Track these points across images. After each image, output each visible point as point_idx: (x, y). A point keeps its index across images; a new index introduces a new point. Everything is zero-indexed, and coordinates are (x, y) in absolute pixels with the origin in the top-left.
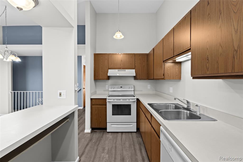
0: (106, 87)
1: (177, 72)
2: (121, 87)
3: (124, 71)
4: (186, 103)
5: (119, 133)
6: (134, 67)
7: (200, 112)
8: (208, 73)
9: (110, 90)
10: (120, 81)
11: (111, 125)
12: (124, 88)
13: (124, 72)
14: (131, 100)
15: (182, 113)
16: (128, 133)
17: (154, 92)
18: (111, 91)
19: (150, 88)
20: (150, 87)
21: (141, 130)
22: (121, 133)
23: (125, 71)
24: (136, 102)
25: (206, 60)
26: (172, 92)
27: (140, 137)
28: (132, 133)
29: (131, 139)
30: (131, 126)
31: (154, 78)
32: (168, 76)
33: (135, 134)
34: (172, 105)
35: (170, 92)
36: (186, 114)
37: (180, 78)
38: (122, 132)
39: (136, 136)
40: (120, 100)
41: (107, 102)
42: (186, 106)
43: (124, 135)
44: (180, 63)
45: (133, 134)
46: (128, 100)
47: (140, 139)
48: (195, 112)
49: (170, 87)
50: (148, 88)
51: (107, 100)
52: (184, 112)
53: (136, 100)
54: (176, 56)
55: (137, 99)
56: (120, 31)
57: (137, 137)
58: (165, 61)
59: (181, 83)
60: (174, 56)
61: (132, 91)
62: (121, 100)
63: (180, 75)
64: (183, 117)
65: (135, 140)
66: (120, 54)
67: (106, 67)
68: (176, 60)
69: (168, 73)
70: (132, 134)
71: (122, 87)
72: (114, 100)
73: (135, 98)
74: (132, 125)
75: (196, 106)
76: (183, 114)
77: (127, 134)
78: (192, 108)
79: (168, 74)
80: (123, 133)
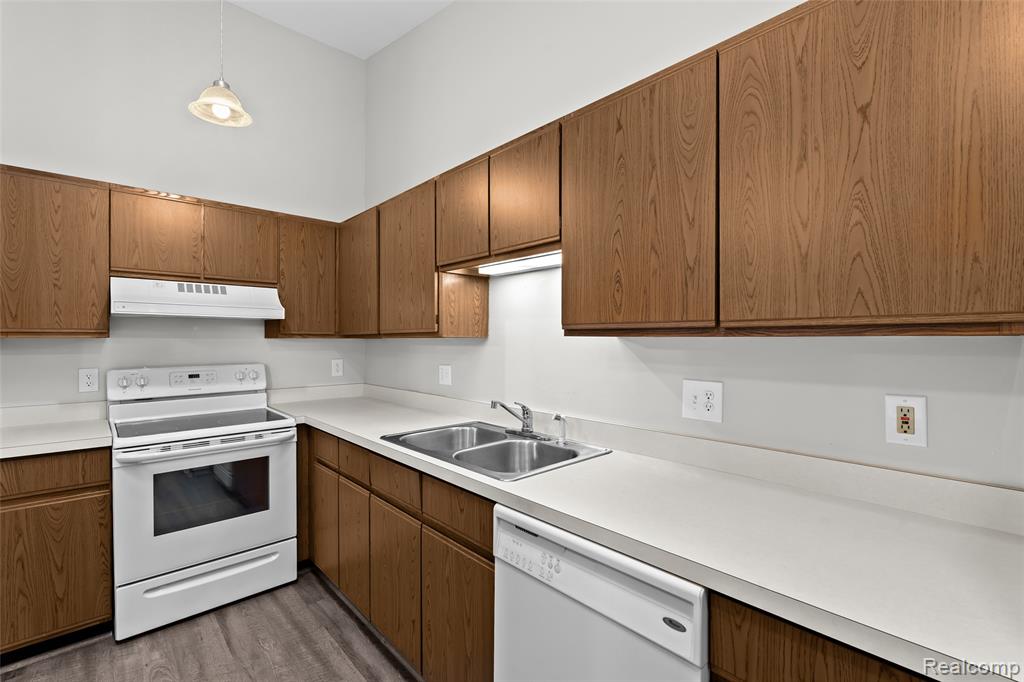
0: (83, 380)
1: (477, 310)
2: (191, 376)
3: (216, 292)
4: (520, 413)
5: (205, 620)
6: (271, 277)
7: (564, 436)
8: (619, 319)
9: (114, 394)
10: (181, 346)
11: (147, 591)
12: (208, 382)
13: (220, 296)
14: (269, 437)
15: (517, 449)
16: (253, 601)
17: (358, 390)
18: (121, 402)
19: (341, 373)
20: (341, 366)
21: (321, 565)
22: (212, 615)
23: (224, 292)
24: (295, 439)
25: (613, 283)
26: (450, 384)
27: (321, 598)
28: (278, 593)
29: (284, 620)
30: (274, 558)
31: (379, 331)
32: (452, 323)
33: (291, 591)
34: (468, 428)
35: (441, 382)
36: (527, 450)
37: (484, 334)
38: (219, 610)
39: (302, 597)
40: (207, 443)
41: (115, 464)
42: (518, 426)
43: (234, 618)
44: (486, 279)
45: (285, 597)
46: (250, 440)
47: (328, 606)
48: (549, 440)
49: (441, 367)
50: (334, 374)
51: (117, 456)
52: (521, 445)
53: (294, 431)
54: (496, 255)
55: (298, 426)
56: (227, 86)
57: (307, 602)
58: (442, 266)
59: (488, 349)
60: (490, 256)
61: (256, 391)
62: (215, 445)
63: (485, 322)
64: (520, 463)
65: (305, 615)
66: (173, 196)
67: (93, 261)
68: (477, 270)
69: (453, 314)
70: (276, 599)
71: (197, 376)
72: (164, 449)
73: (291, 422)
74: (277, 555)
75: (556, 419)
76: (520, 452)
77: (251, 607)
78: (536, 429)
79: (451, 316)
80: (224, 610)
